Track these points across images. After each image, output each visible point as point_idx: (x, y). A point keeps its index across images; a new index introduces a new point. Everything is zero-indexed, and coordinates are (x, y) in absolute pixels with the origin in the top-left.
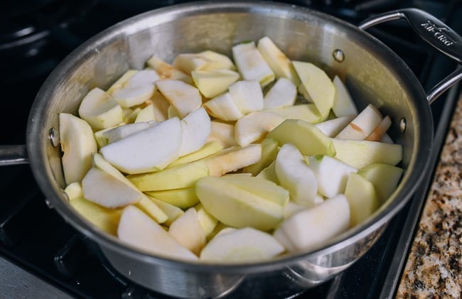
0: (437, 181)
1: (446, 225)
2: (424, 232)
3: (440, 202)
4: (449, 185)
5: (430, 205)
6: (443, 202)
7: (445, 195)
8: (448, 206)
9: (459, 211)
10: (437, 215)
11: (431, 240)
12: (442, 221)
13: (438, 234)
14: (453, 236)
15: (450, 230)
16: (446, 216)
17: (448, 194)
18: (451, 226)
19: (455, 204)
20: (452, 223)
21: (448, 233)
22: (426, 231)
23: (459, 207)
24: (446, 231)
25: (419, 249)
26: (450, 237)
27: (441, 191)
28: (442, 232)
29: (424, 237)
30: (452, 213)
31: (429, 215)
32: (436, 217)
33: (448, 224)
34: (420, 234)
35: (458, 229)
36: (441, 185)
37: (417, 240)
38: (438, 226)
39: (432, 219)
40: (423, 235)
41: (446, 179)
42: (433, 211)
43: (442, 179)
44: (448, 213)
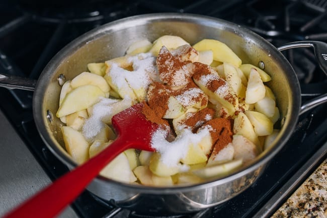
0: (316, 173)
1: (308, 206)
2: (288, 206)
3: (311, 189)
4: (324, 179)
5: (302, 188)
6: (314, 189)
7: (317, 185)
8: (316, 193)
9: (323, 199)
10: (305, 197)
11: (291, 212)
12: (307, 202)
13: (299, 210)
14: (310, 215)
15: (309, 211)
16: (311, 200)
17: (320, 184)
18: (311, 208)
19: (322, 193)
20: (313, 206)
21: (307, 212)
22: (290, 205)
23: (325, 196)
24: (306, 210)
25: (279, 216)
26: (307, 215)
27: (316, 181)
28: (302, 210)
29: (287, 210)
30: (317, 199)
31: (298, 195)
32: (303, 198)
33: (310, 205)
34: (285, 205)
35: (316, 212)
36: (318, 177)
37: (281, 209)
38: (302, 205)
39: (299, 199)
40: (286, 207)
41: (324, 174)
42: (302, 193)
43: (321, 172)
44: (314, 198)
